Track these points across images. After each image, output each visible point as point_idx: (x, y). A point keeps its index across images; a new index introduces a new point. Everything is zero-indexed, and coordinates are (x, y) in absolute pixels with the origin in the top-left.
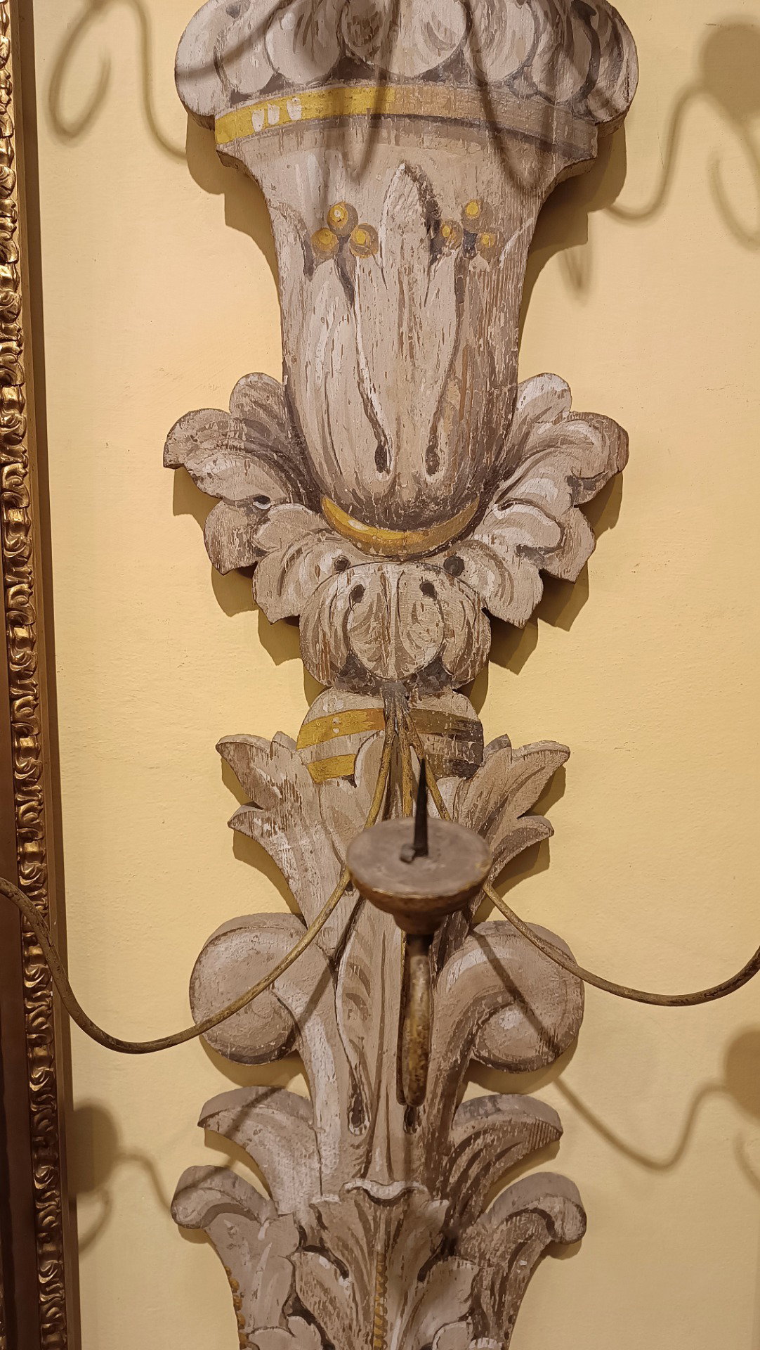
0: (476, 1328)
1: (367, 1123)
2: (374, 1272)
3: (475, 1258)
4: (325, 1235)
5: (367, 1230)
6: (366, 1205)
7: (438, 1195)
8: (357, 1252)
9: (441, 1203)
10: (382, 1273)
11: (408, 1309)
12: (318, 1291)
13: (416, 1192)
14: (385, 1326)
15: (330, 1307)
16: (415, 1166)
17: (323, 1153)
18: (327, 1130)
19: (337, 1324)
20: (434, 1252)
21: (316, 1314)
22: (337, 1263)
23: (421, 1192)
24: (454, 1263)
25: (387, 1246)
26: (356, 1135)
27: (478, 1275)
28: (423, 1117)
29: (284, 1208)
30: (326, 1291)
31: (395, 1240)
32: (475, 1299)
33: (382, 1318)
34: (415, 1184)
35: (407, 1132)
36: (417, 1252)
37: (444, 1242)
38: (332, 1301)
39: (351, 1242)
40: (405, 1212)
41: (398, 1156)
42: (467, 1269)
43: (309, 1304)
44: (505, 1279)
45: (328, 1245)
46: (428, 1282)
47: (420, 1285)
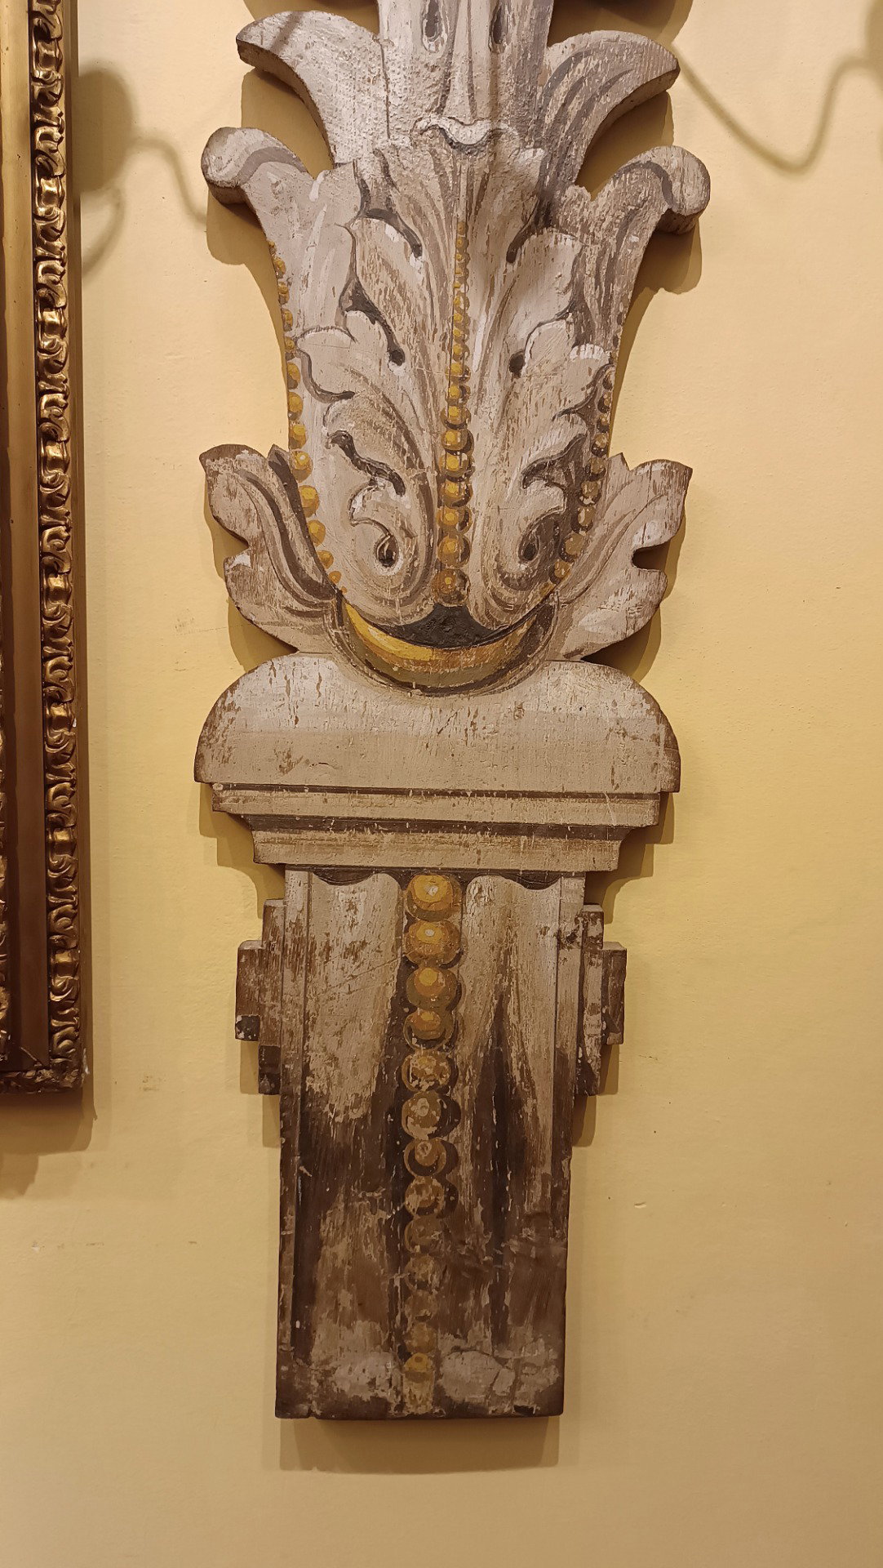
0: (578, 330)
1: (444, 35)
2: (453, 249)
3: (576, 230)
4: (394, 195)
5: (444, 186)
6: (443, 151)
7: (530, 141)
8: (432, 219)
9: (535, 153)
10: (463, 248)
11: (495, 301)
12: (384, 275)
13: (503, 136)
14: (465, 324)
15: (399, 297)
16: (502, 99)
17: (391, 76)
18: (396, 44)
19: (407, 322)
20: (526, 221)
21: (381, 308)
22: (407, 233)
23: (511, 137)
24: (550, 237)
25: (468, 211)
26: (431, 52)
27: (580, 254)
28: (513, 31)
29: (341, 155)
30: (394, 274)
31: (478, 203)
32: (576, 286)
33: (464, 313)
34: (503, 126)
35: (493, 51)
36: (505, 221)
37: (539, 207)
38: (401, 289)
39: (424, 204)
40: (491, 164)
41: (483, 83)
42: (566, 247)
43: (372, 294)
44: (613, 261)
45: (398, 209)
46: (519, 264)
47: (510, 267)
